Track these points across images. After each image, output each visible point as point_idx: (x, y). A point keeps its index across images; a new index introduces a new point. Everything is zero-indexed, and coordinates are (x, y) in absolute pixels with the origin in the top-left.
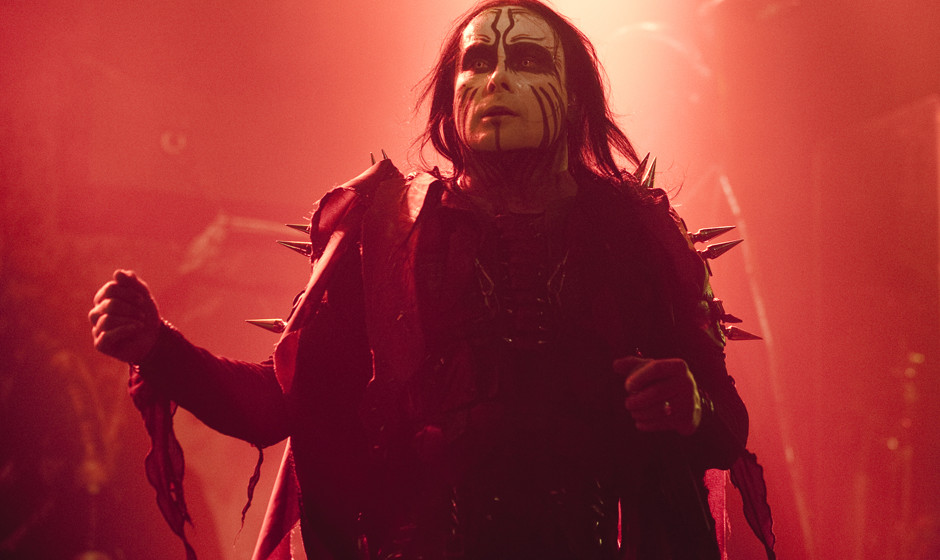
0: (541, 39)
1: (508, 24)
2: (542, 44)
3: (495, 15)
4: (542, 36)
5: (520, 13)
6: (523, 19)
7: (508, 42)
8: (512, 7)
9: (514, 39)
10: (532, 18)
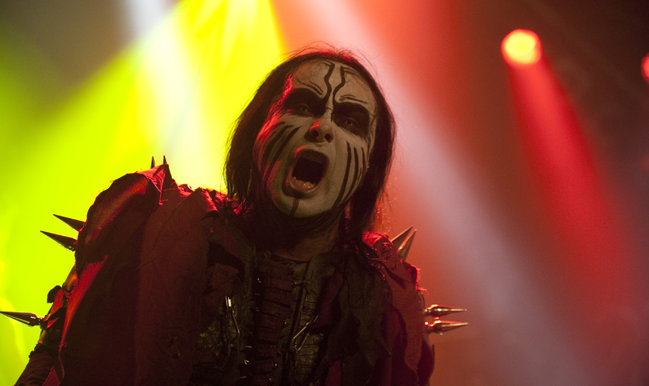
0: (366, 103)
1: (339, 81)
2: (366, 106)
3: (328, 68)
4: (367, 101)
5: (351, 73)
6: (354, 81)
7: (338, 99)
8: (344, 66)
9: (343, 98)
10: (362, 83)
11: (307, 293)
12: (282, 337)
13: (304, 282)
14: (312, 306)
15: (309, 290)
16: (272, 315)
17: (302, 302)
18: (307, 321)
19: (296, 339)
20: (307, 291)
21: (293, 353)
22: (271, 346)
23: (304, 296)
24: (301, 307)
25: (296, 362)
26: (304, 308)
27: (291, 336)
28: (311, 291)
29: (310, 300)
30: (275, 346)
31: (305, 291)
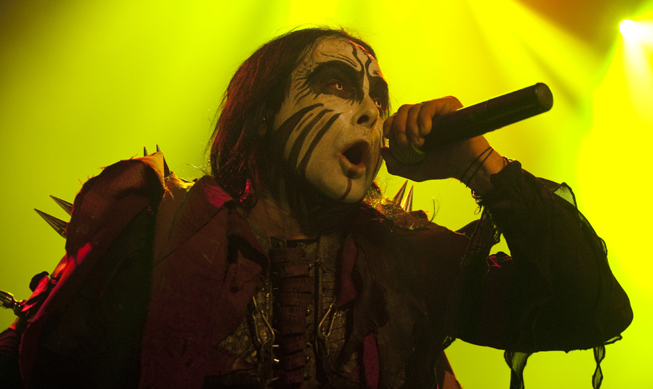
7: (371, 74)
11: (324, 272)
12: (308, 326)
13: (318, 261)
14: (331, 285)
15: (325, 270)
16: (292, 306)
17: (320, 284)
18: (330, 303)
19: (322, 325)
20: (323, 270)
21: (322, 341)
22: (298, 338)
23: (320, 276)
24: (320, 289)
25: (328, 350)
26: (323, 289)
27: (316, 324)
28: (328, 270)
29: (327, 280)
30: (302, 337)
31: (320, 271)
